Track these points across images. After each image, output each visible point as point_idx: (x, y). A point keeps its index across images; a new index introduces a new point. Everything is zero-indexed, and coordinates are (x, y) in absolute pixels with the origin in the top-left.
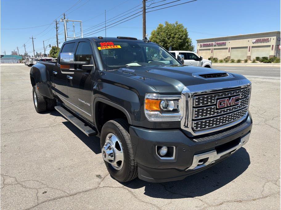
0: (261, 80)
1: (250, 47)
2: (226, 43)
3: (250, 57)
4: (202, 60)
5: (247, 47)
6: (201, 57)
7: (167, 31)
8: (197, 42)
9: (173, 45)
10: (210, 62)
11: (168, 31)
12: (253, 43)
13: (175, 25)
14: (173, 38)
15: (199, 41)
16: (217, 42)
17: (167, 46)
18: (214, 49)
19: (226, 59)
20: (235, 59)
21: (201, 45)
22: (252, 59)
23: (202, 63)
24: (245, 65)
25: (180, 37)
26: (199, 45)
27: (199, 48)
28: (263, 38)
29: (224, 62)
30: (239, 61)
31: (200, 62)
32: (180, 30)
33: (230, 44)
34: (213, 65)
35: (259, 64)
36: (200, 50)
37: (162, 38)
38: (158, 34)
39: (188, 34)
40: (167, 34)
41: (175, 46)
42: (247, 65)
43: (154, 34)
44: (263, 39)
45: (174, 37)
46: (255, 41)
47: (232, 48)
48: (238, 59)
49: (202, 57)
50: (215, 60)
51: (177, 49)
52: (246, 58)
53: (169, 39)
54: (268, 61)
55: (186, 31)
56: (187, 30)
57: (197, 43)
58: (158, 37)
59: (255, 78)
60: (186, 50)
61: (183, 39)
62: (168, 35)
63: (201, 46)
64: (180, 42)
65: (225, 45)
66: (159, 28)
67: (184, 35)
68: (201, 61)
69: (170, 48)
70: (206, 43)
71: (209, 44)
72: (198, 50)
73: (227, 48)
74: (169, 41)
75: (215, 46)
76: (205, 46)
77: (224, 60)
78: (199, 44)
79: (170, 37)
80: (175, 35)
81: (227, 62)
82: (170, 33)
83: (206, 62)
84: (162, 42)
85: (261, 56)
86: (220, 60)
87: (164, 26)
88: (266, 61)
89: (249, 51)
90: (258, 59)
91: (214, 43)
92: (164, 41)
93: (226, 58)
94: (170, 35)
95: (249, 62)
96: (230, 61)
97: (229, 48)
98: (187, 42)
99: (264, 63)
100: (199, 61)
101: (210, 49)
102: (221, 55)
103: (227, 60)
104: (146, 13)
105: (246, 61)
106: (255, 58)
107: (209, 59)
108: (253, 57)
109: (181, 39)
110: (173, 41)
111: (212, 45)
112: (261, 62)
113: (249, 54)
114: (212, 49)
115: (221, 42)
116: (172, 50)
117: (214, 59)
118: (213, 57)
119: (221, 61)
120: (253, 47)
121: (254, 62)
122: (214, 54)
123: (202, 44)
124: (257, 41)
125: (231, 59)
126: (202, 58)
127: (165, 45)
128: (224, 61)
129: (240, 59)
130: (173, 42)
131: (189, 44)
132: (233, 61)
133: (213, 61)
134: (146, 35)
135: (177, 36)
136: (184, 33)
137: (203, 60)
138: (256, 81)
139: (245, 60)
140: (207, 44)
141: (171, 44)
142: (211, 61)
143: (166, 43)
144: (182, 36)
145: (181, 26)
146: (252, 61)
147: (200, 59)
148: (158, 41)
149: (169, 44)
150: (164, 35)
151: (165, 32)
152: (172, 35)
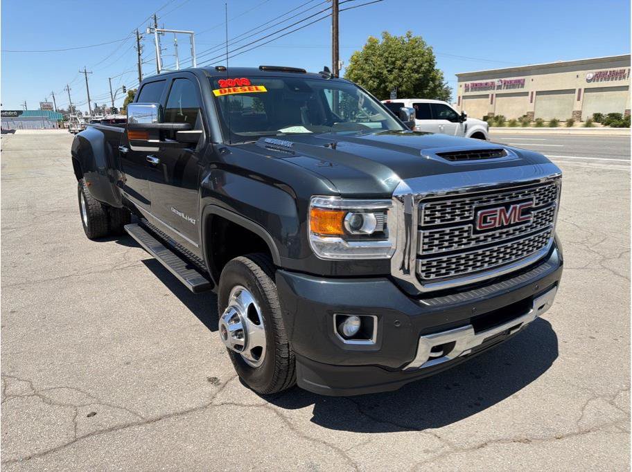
0: (603, 167)
1: (580, 90)
2: (524, 80)
3: (580, 113)
4: (465, 120)
5: (572, 91)
6: (463, 114)
7: (386, 54)
8: (457, 78)
9: (400, 86)
10: (484, 125)
11: (390, 53)
12: (588, 81)
13: (406, 40)
14: (401, 69)
15: (462, 78)
16: (503, 79)
17: (386, 87)
18: (497, 95)
19: (524, 119)
20: (544, 119)
21: (466, 86)
22: (584, 118)
23: (466, 126)
24: (568, 132)
25: (415, 67)
26: (464, 86)
27: (462, 92)
28: (612, 69)
29: (518, 126)
30: (554, 123)
31: (462, 126)
32: (417, 51)
33: (534, 83)
34: (490, 131)
35: (600, 130)
36: (464, 97)
37: (374, 69)
38: (366, 60)
39: (436, 60)
40: (387, 61)
41: (404, 88)
42: (571, 132)
43: (356, 62)
44: (610, 72)
45: (403, 68)
46: (591, 75)
47: (539, 93)
48: (553, 118)
49: (465, 113)
50: (500, 121)
51: (409, 96)
52: (570, 117)
53: (390, 71)
54: (622, 123)
55: (430, 53)
56: (433, 51)
57: (459, 81)
58: (367, 67)
59: (589, 162)
60: (430, 98)
61: (424, 73)
62: (390, 62)
63: (467, 90)
64: (417, 79)
65: (523, 86)
66: (368, 48)
67: (426, 62)
68: (464, 123)
69: (393, 93)
70: (478, 82)
71: (486, 84)
72: (459, 97)
73: (526, 94)
74: (391, 77)
75: (499, 87)
76: (475, 87)
77: (520, 120)
78: (463, 83)
79: (394, 68)
80: (406, 61)
81: (525, 124)
82: (393, 59)
83: (476, 124)
84: (375, 80)
85: (605, 111)
86: (510, 121)
87: (381, 41)
88: (616, 122)
89: (579, 99)
90: (598, 117)
91: (496, 81)
92: (379, 76)
93: (525, 116)
94: (394, 63)
95: (578, 125)
96: (532, 123)
97: (532, 93)
98: (434, 79)
99: (612, 126)
100: (458, 124)
101: (487, 96)
102: (512, 108)
103: (525, 121)
104: (340, 13)
105: (570, 123)
106: (591, 117)
107: (485, 119)
108: (588, 114)
109: (417, 71)
110: (399, 76)
111: (492, 86)
112: (606, 125)
113: (577, 107)
114: (492, 95)
115: (512, 79)
116: (398, 98)
117: (497, 118)
118: (493, 114)
119: (513, 124)
120: (587, 90)
121: (588, 124)
122: (497, 107)
123: (469, 83)
124: (597, 77)
125: (536, 117)
126: (466, 116)
127: (383, 85)
128: (520, 124)
129: (557, 118)
130: (400, 80)
131: (437, 83)
132: (539, 124)
133: (494, 124)
134: (339, 62)
135: (408, 65)
136: (426, 57)
137: (469, 121)
138: (588, 170)
139: (567, 121)
140: (481, 84)
141: (396, 83)
142: (486, 123)
143: (385, 82)
144: (421, 66)
145: (417, 43)
146: (585, 123)
147: (460, 118)
148: (366, 76)
149: (391, 82)
150: (380, 62)
151: (381, 55)
152: (399, 63)
